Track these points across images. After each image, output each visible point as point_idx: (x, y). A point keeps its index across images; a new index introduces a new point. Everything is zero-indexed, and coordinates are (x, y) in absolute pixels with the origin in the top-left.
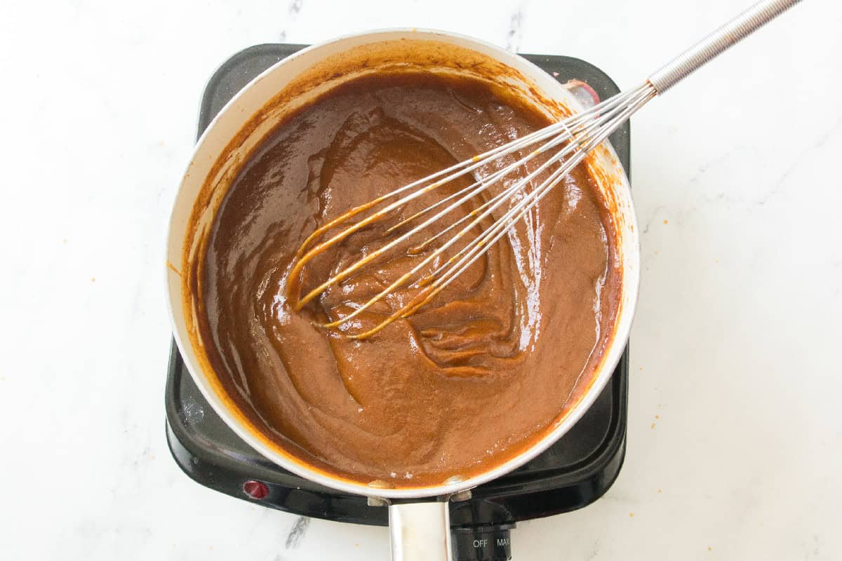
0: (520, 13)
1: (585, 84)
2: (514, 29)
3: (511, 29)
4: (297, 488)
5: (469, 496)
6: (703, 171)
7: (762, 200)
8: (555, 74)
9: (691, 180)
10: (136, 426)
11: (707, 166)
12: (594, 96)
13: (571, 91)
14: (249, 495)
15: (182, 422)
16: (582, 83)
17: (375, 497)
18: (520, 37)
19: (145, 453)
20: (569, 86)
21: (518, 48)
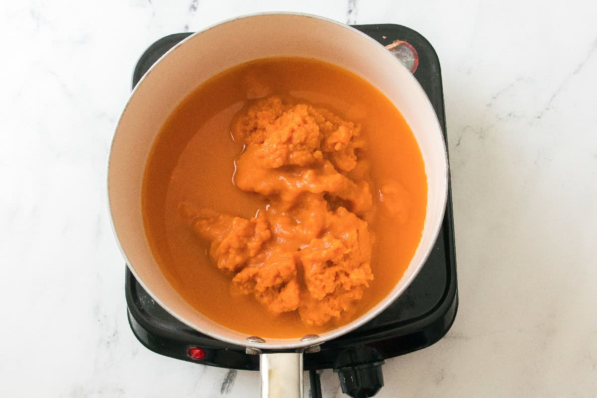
1: (406, 43)
2: (351, 9)
3: (349, 9)
4: (225, 349)
5: (319, 349)
6: (495, 98)
7: (539, 115)
8: (384, 37)
9: (487, 105)
10: (106, 316)
11: (497, 94)
12: (413, 51)
13: (396, 48)
14: (192, 357)
15: (139, 309)
16: (404, 42)
17: (250, 348)
18: (356, 14)
19: (114, 335)
20: (395, 45)
21: (355, 22)
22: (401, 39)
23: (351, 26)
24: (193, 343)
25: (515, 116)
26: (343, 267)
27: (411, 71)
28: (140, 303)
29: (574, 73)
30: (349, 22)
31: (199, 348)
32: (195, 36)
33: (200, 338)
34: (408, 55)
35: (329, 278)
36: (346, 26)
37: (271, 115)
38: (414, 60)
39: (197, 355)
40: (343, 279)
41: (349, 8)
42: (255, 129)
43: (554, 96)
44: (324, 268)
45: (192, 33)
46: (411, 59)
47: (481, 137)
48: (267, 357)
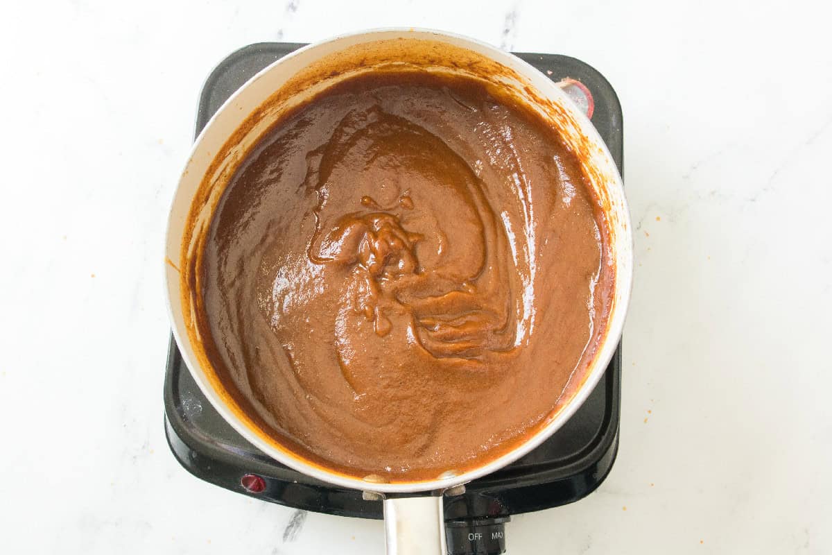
0: (514, 12)
1: (579, 83)
2: (508, 28)
4: (293, 482)
5: (463, 491)
6: (694, 168)
7: (753, 197)
8: (549, 72)
9: (684, 178)
10: (134, 421)
11: (699, 164)
12: (587, 94)
13: (565, 89)
14: (247, 489)
15: (181, 417)
16: (576, 81)
17: (371, 491)
18: (516, 36)
19: (144, 447)
20: (563, 84)
21: (512, 47)
22: (572, 77)
24: (251, 470)
25: (720, 195)
28: (182, 408)
29: (807, 143)
31: (257, 477)
34: (580, 100)
38: (587, 107)
39: (255, 486)
41: (505, 26)
43: (776, 173)
46: (584, 105)
48: (394, 502)
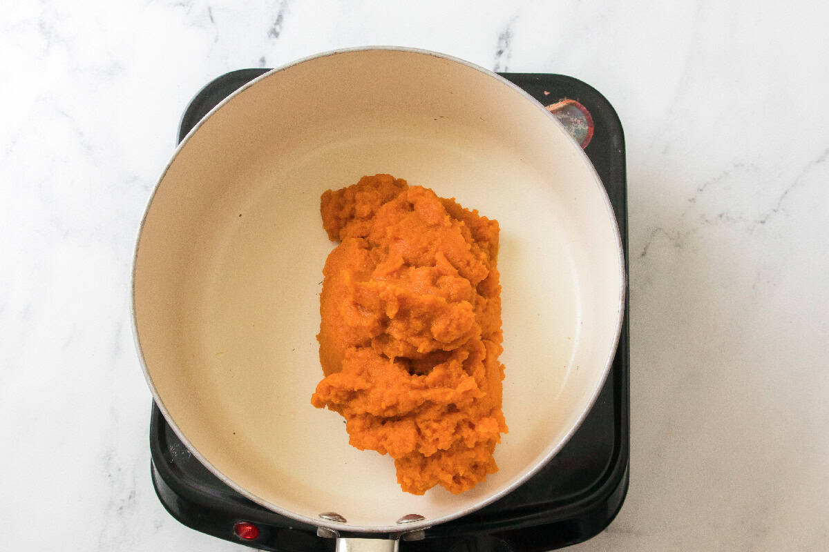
0: (507, 32)
1: (578, 103)
2: (502, 49)
3: (499, 50)
4: (288, 528)
5: (422, 536)
6: (701, 190)
7: (763, 219)
8: (546, 93)
9: (690, 200)
10: (119, 470)
11: (705, 186)
12: (586, 115)
13: (563, 110)
14: (241, 537)
15: (169, 463)
16: (575, 101)
17: (325, 528)
18: (509, 57)
19: (130, 498)
20: (560, 104)
21: (506, 68)
22: (570, 97)
23: (498, 74)
24: (243, 517)
25: (728, 218)
26: (468, 415)
27: (582, 145)
28: (169, 454)
29: (818, 162)
30: (498, 67)
31: (251, 524)
32: (272, 74)
33: (254, 510)
34: (579, 121)
35: (447, 429)
36: (492, 75)
37: (375, 198)
38: (587, 128)
39: (248, 534)
40: (466, 432)
41: (499, 47)
42: (352, 217)
43: (786, 193)
44: (443, 414)
45: (269, 70)
46: (583, 126)
47: (677, 245)
48: (348, 542)
